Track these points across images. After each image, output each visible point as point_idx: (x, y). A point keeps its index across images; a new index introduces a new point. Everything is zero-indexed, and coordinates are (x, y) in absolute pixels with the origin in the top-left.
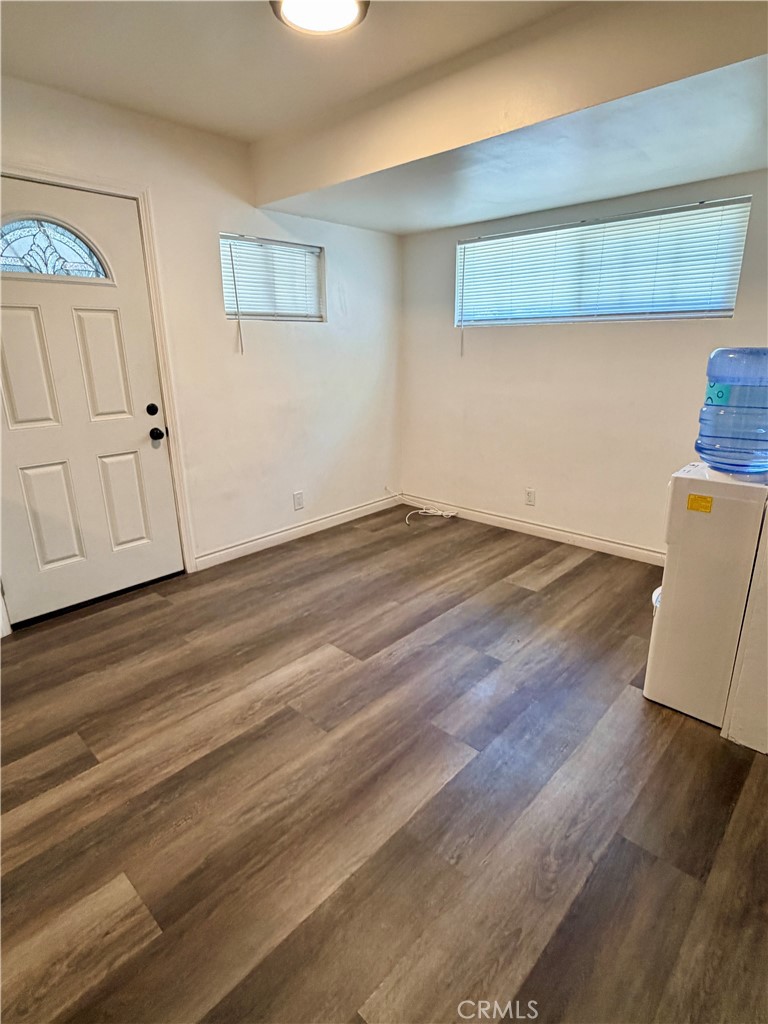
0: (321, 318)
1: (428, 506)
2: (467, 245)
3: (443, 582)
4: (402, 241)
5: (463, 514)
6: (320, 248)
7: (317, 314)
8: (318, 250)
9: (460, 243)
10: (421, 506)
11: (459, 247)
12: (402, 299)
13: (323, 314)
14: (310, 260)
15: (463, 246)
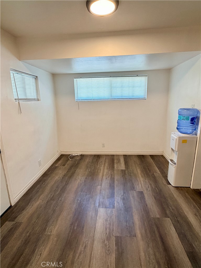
0: (38, 100)
1: (72, 154)
2: (77, 79)
3: (103, 175)
4: (54, 76)
5: (84, 153)
6: (36, 76)
7: (37, 98)
8: (36, 77)
9: (75, 78)
10: (70, 154)
11: (74, 79)
12: (56, 93)
13: (39, 98)
14: (34, 80)
15: (76, 79)
